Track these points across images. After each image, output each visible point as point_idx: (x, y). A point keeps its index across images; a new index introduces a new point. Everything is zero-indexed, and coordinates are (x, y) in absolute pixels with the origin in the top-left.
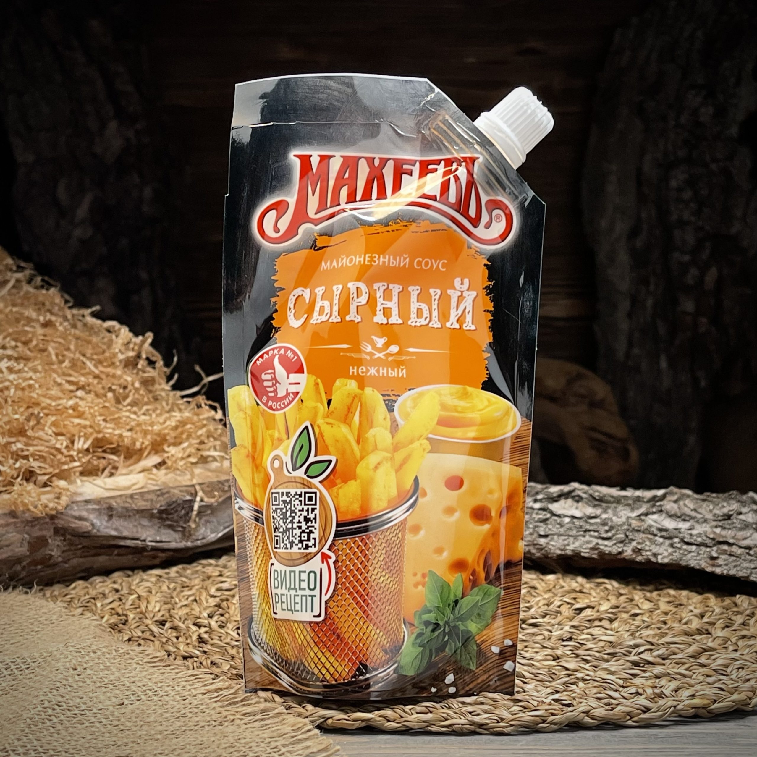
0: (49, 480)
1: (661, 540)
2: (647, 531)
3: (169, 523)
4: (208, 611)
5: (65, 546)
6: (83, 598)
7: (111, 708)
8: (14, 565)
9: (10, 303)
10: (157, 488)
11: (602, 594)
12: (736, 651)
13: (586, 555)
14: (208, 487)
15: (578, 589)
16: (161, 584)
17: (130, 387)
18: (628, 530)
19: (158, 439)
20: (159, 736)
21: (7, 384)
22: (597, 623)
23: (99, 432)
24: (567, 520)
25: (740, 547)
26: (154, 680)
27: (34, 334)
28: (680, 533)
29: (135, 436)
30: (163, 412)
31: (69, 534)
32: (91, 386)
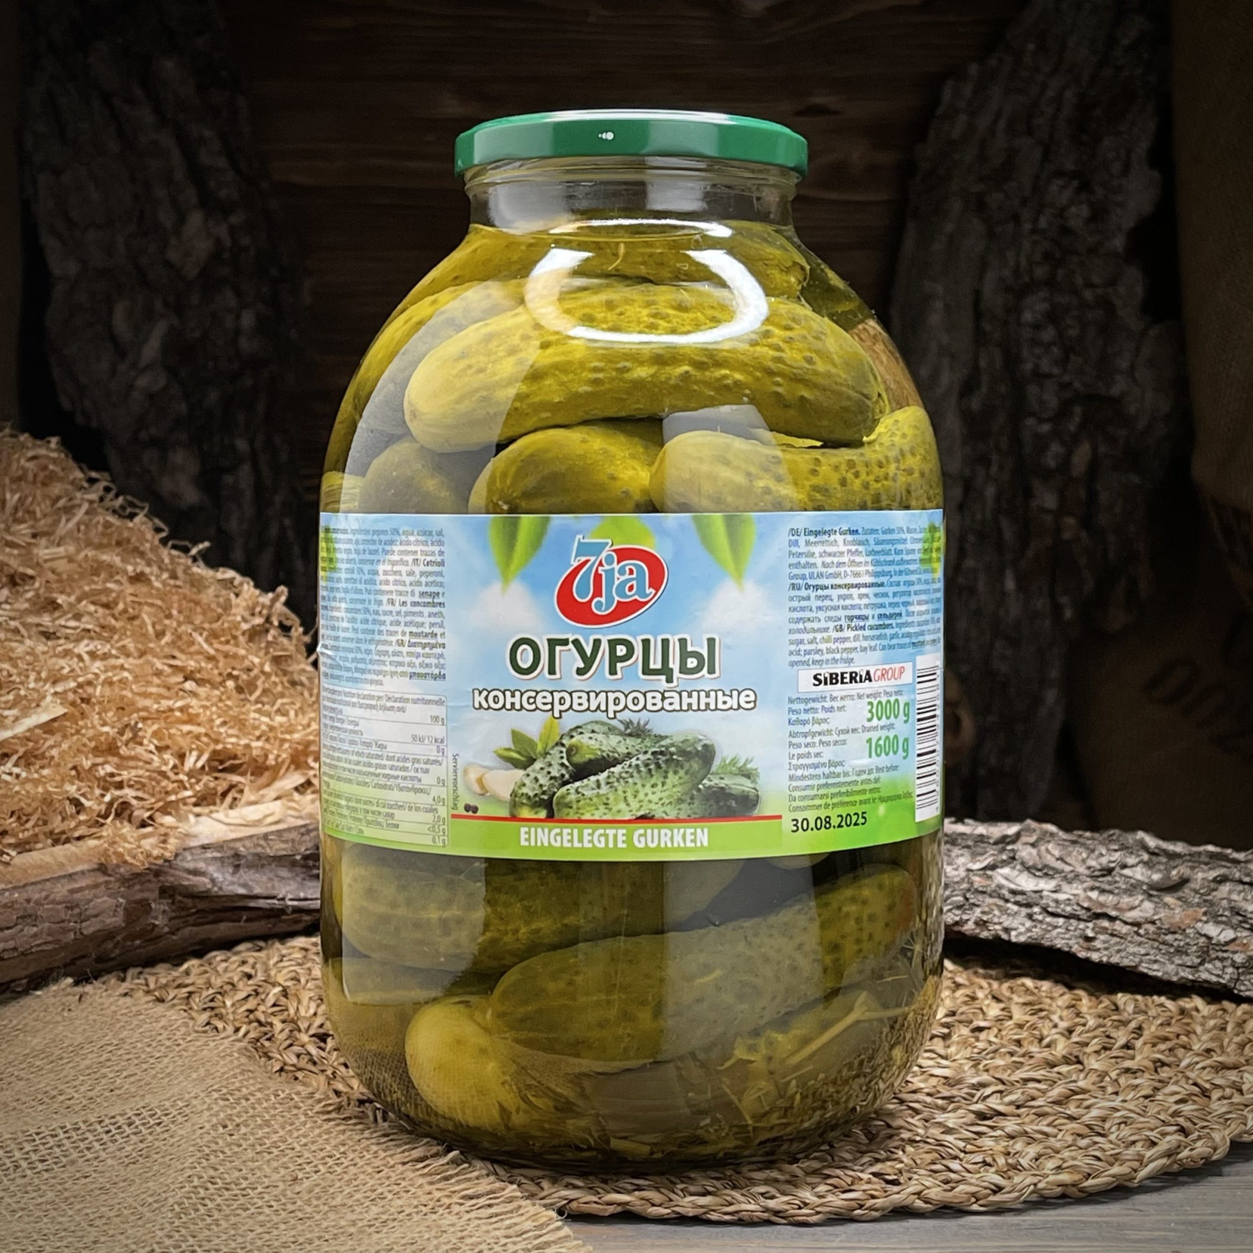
0: (151, 818)
1: (1015, 908)
2: (996, 893)
5: (173, 911)
7: (281, 1186)
8: (104, 941)
9: (83, 544)
10: (300, 822)
12: (1116, 1093)
17: (257, 671)
18: (969, 890)
19: (300, 747)
20: (352, 1230)
21: (90, 676)
23: (217, 742)
25: (1126, 923)
26: (333, 1142)
27: (120, 593)
28: (1041, 897)
29: (268, 746)
30: (305, 708)
31: (180, 894)
32: (204, 673)
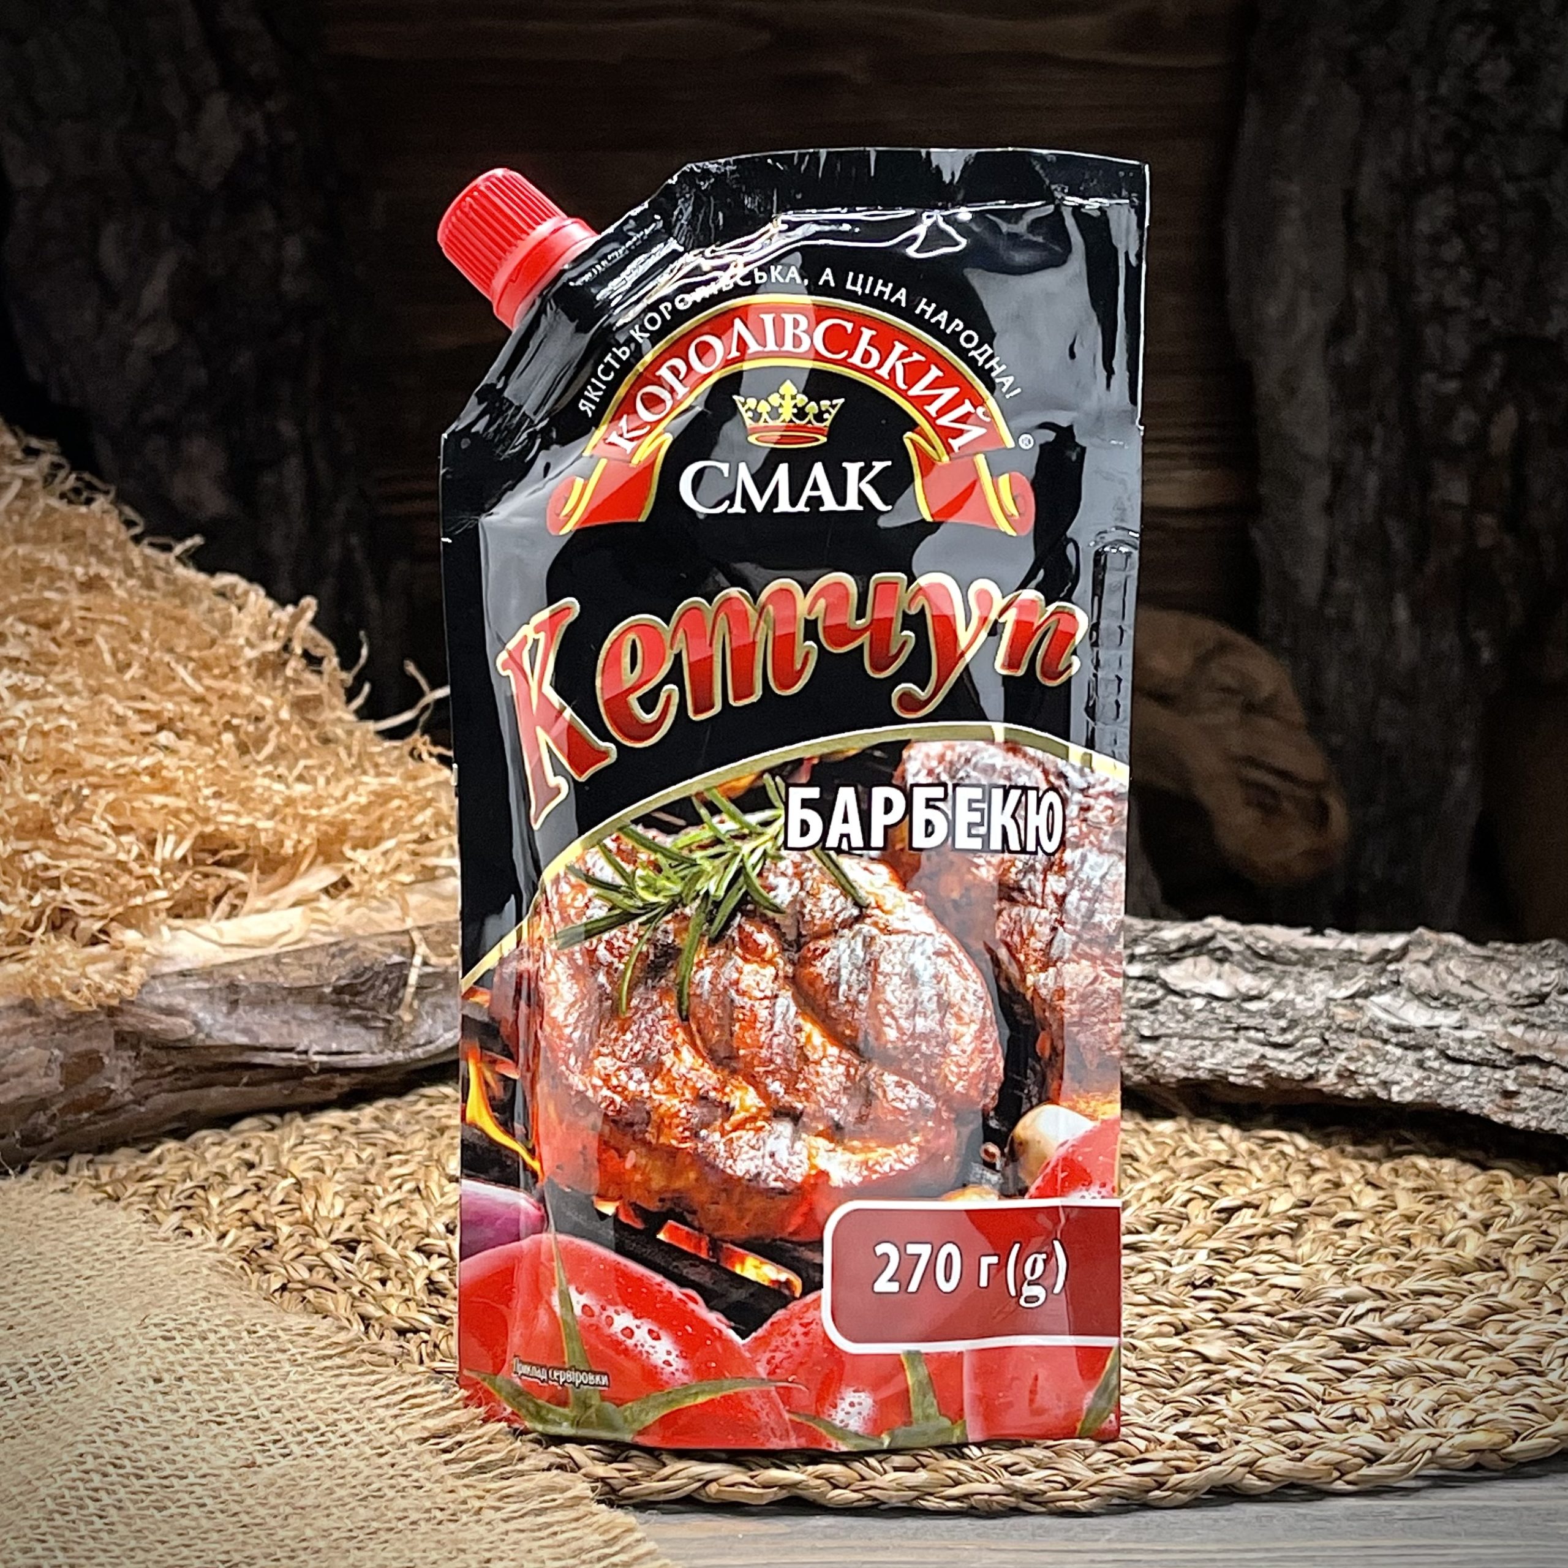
0: (102, 931)
1: (1399, 1052)
2: (1369, 1031)
3: (358, 1012)
4: (445, 1219)
5: (138, 1069)
6: (179, 1188)
8: (32, 1112)
9: (11, 538)
10: (331, 940)
11: (1274, 1168)
12: (1559, 1312)
13: (1240, 1081)
14: (438, 932)
15: (1224, 1158)
16: (341, 1150)
17: (269, 719)
18: (1328, 1028)
19: (332, 831)
21: (11, 723)
22: (1264, 1244)
23: (206, 821)
24: (1199, 1003)
25: (1565, 1070)
27: (65, 606)
28: (1438, 1036)
29: (282, 828)
30: (341, 773)
31: (147, 1043)
32: (188, 721)
